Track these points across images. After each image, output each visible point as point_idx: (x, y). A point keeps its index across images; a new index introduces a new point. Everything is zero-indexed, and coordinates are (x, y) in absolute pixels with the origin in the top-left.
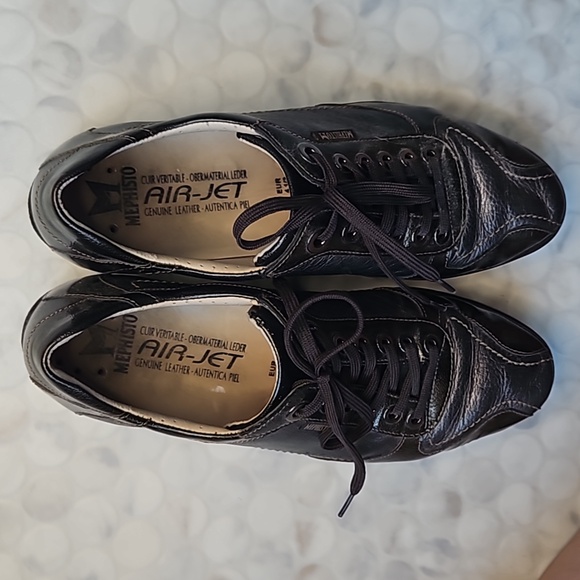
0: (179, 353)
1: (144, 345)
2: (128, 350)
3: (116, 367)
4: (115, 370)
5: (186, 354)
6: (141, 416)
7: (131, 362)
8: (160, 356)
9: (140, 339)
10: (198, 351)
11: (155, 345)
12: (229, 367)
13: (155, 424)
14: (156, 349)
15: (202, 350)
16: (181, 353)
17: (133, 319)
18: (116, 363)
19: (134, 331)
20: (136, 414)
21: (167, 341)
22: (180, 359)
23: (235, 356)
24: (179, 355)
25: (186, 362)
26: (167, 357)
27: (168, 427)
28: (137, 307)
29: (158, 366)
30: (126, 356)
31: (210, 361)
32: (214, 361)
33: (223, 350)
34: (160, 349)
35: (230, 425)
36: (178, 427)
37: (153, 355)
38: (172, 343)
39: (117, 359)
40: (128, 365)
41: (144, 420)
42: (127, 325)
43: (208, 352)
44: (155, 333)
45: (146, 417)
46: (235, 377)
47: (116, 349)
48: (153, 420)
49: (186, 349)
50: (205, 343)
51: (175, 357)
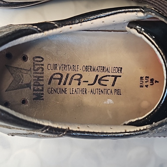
0: (78, 80)
1: (52, 78)
2: (41, 83)
3: (35, 96)
4: (34, 99)
5: (82, 80)
6: (60, 127)
7: (45, 92)
8: (65, 84)
9: (48, 73)
10: (90, 76)
11: (59, 76)
12: (113, 85)
13: (73, 131)
14: (61, 80)
15: (93, 75)
16: (79, 80)
17: (41, 59)
18: (34, 94)
19: (42, 68)
20: (55, 126)
21: (68, 72)
22: (79, 84)
23: (116, 77)
24: (78, 82)
25: (83, 85)
26: (70, 84)
27: (84, 132)
28: (40, 32)
29: (65, 91)
30: (40, 88)
31: (99, 83)
32: (102, 82)
33: (107, 73)
34: (64, 79)
35: (127, 123)
36: (92, 131)
37: (59, 84)
38: (72, 73)
39: (34, 90)
40: (43, 94)
41: (63, 130)
42: (37, 65)
43: (97, 76)
44: (58, 68)
45: (64, 127)
46: (118, 92)
47: (32, 83)
48: (71, 129)
49: (81, 76)
50: (94, 70)
51: (75, 83)
